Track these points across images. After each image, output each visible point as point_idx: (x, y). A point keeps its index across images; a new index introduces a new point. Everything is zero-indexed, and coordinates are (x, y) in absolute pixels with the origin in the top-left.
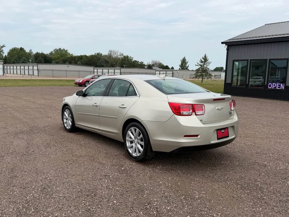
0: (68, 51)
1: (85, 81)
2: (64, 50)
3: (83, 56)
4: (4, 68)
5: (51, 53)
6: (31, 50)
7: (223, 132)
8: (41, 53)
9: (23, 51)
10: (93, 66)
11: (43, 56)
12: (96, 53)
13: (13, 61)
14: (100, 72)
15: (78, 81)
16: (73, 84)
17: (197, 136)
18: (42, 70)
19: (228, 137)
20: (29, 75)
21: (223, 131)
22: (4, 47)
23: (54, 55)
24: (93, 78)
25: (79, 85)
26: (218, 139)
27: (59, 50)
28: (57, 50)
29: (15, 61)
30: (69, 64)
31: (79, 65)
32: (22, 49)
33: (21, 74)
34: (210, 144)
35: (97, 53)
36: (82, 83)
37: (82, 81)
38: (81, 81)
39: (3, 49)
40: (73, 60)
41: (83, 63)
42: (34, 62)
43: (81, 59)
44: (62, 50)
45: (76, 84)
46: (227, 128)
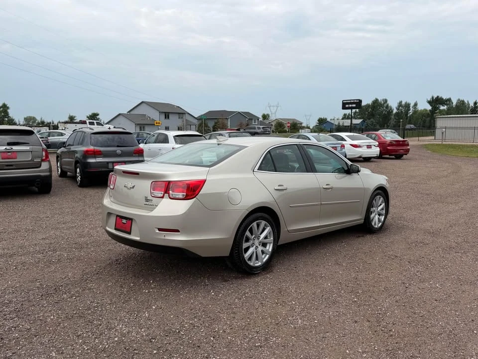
19: (130, 233)
21: (124, 221)
26: (116, 229)
46: (131, 220)
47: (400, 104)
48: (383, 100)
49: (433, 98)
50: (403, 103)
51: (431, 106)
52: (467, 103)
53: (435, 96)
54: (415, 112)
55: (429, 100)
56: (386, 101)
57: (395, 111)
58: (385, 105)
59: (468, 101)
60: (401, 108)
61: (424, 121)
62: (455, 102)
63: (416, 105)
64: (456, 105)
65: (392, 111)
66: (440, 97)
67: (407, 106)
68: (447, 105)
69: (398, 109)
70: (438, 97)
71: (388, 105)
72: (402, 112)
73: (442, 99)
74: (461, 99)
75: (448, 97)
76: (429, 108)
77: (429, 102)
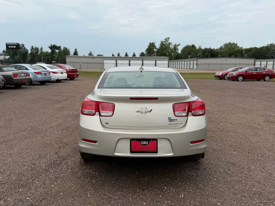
0: (237, 45)
1: (225, 74)
2: (234, 44)
3: (253, 48)
4: (169, 63)
5: (221, 48)
6: (200, 46)
7: (144, 145)
8: (208, 48)
9: (193, 47)
10: (254, 58)
11: (210, 51)
12: (268, 45)
13: (184, 57)
14: (258, 64)
15: (218, 74)
16: (213, 76)
17: (95, 142)
18: (201, 64)
19: (156, 152)
20: (190, 69)
21: (144, 143)
22: (179, 46)
23: (223, 49)
24: (234, 70)
25: (219, 78)
26: (131, 152)
27: (229, 44)
28: (227, 45)
29: (185, 57)
30: (235, 57)
31: (245, 58)
32: (193, 46)
33: (187, 68)
34: (114, 156)
35: (270, 44)
36: (222, 76)
37: (222, 74)
38: (220, 74)
39: (178, 47)
40: (240, 53)
41: (250, 55)
42: (201, 57)
43: (250, 51)
44: (232, 44)
45: (215, 77)
46: (156, 140)
47: (32, 48)
48: (22, 45)
49: (51, 45)
50: (34, 47)
51: (51, 49)
52: (68, 49)
53: (53, 45)
54: (42, 53)
55: (49, 46)
56: (23, 45)
57: (30, 52)
58: (23, 48)
59: (68, 48)
60: (33, 50)
61: (48, 59)
62: (62, 48)
63: (42, 49)
64: (63, 50)
65: (28, 52)
66: (55, 45)
67: (37, 49)
68: (59, 49)
69: (31, 51)
70: (54, 45)
71: (25, 48)
72: (34, 52)
73: (56, 46)
74: (66, 47)
75: (59, 46)
76: (49, 51)
77: (50, 47)
